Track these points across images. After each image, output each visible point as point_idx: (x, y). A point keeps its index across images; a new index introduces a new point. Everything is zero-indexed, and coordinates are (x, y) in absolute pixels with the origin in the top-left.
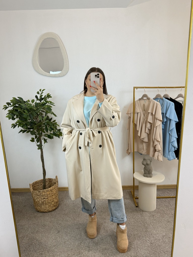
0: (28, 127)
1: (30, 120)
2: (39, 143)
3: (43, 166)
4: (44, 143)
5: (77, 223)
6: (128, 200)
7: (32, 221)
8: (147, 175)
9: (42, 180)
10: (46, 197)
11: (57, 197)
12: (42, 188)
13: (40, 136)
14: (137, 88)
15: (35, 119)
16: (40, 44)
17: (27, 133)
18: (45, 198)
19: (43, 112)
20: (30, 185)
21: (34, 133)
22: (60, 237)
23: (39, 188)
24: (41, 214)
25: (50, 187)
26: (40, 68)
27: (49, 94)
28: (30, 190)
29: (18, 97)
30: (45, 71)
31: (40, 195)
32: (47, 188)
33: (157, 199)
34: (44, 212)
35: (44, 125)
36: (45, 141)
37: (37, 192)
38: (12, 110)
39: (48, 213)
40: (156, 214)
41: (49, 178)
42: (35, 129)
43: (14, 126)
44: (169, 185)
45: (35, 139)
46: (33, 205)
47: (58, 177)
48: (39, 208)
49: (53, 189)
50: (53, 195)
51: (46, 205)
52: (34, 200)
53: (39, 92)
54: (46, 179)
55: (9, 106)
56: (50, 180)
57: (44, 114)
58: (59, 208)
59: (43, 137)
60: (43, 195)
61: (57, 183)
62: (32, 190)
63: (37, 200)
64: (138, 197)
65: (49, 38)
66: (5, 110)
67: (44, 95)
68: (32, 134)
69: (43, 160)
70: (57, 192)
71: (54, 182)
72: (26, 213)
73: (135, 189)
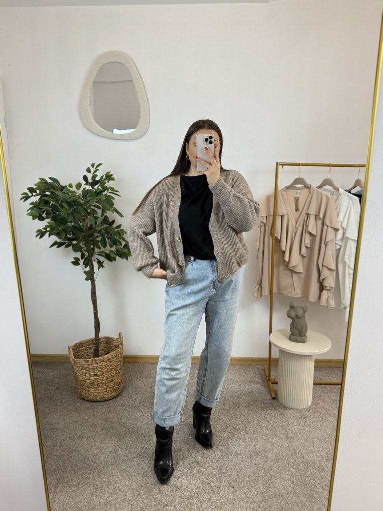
0: (69, 236)
1: (73, 224)
2: (88, 269)
3: (94, 313)
4: (99, 269)
6: (257, 386)
7: (71, 417)
8: (296, 337)
9: (93, 340)
10: (99, 373)
11: (121, 374)
12: (92, 356)
13: (90, 255)
14: (283, 165)
15: (81, 220)
16: (95, 74)
17: (66, 247)
18: (96, 375)
19: (96, 209)
20: (69, 349)
21: (79, 248)
22: (122, 449)
23: (87, 355)
24: (88, 405)
25: (107, 354)
26: (94, 121)
27: (110, 172)
28: (69, 357)
29: (50, 178)
30: (103, 128)
31: (88, 368)
32: (101, 355)
33: (315, 386)
34: (94, 401)
35: (100, 234)
36: (100, 264)
37: (83, 363)
38: (38, 202)
39: (103, 403)
40: (310, 414)
41: (107, 335)
42: (82, 242)
43: (41, 234)
45: (81, 260)
46: (73, 386)
47: (123, 335)
48: (84, 393)
49: (113, 358)
50: (112, 370)
51: (98, 388)
52: (76, 378)
53: (91, 168)
54: (100, 337)
55: (32, 194)
56: (108, 340)
57: (99, 211)
58: (124, 394)
59: (96, 257)
60: (94, 369)
61: (120, 346)
62: (72, 357)
64: (276, 380)
65: (112, 62)
66: (24, 201)
67: (100, 174)
68: (75, 250)
69: (96, 300)
70: (120, 364)
71: (115, 344)
72: (61, 402)
73: (271, 364)
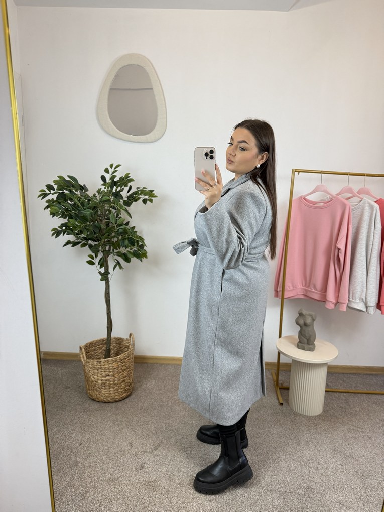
2: (103, 270)
3: (108, 314)
4: (114, 269)
5: (166, 428)
7: (80, 418)
8: (304, 345)
9: (103, 340)
10: (111, 373)
11: (132, 374)
12: (104, 356)
13: (106, 255)
14: (299, 171)
15: (99, 221)
17: (82, 246)
18: (108, 376)
20: (81, 349)
23: (97, 355)
24: (95, 405)
25: (118, 355)
26: (112, 123)
27: (129, 174)
28: (80, 358)
29: (68, 176)
30: (122, 132)
31: (101, 368)
32: (113, 356)
34: (105, 402)
37: (95, 363)
38: (55, 199)
39: (111, 404)
40: (320, 421)
41: (117, 336)
43: (57, 233)
44: (347, 366)
46: (83, 386)
47: (134, 335)
48: (95, 394)
49: (126, 359)
50: (124, 370)
51: (109, 389)
52: (87, 379)
53: (110, 169)
54: (111, 337)
56: (120, 341)
58: (133, 396)
60: (107, 370)
61: (130, 347)
62: (83, 358)
63: (93, 379)
64: (285, 385)
65: (131, 65)
66: (42, 199)
67: (119, 175)
68: (92, 249)
69: (110, 301)
70: (132, 365)
71: (125, 345)
72: (69, 402)
73: (280, 369)
